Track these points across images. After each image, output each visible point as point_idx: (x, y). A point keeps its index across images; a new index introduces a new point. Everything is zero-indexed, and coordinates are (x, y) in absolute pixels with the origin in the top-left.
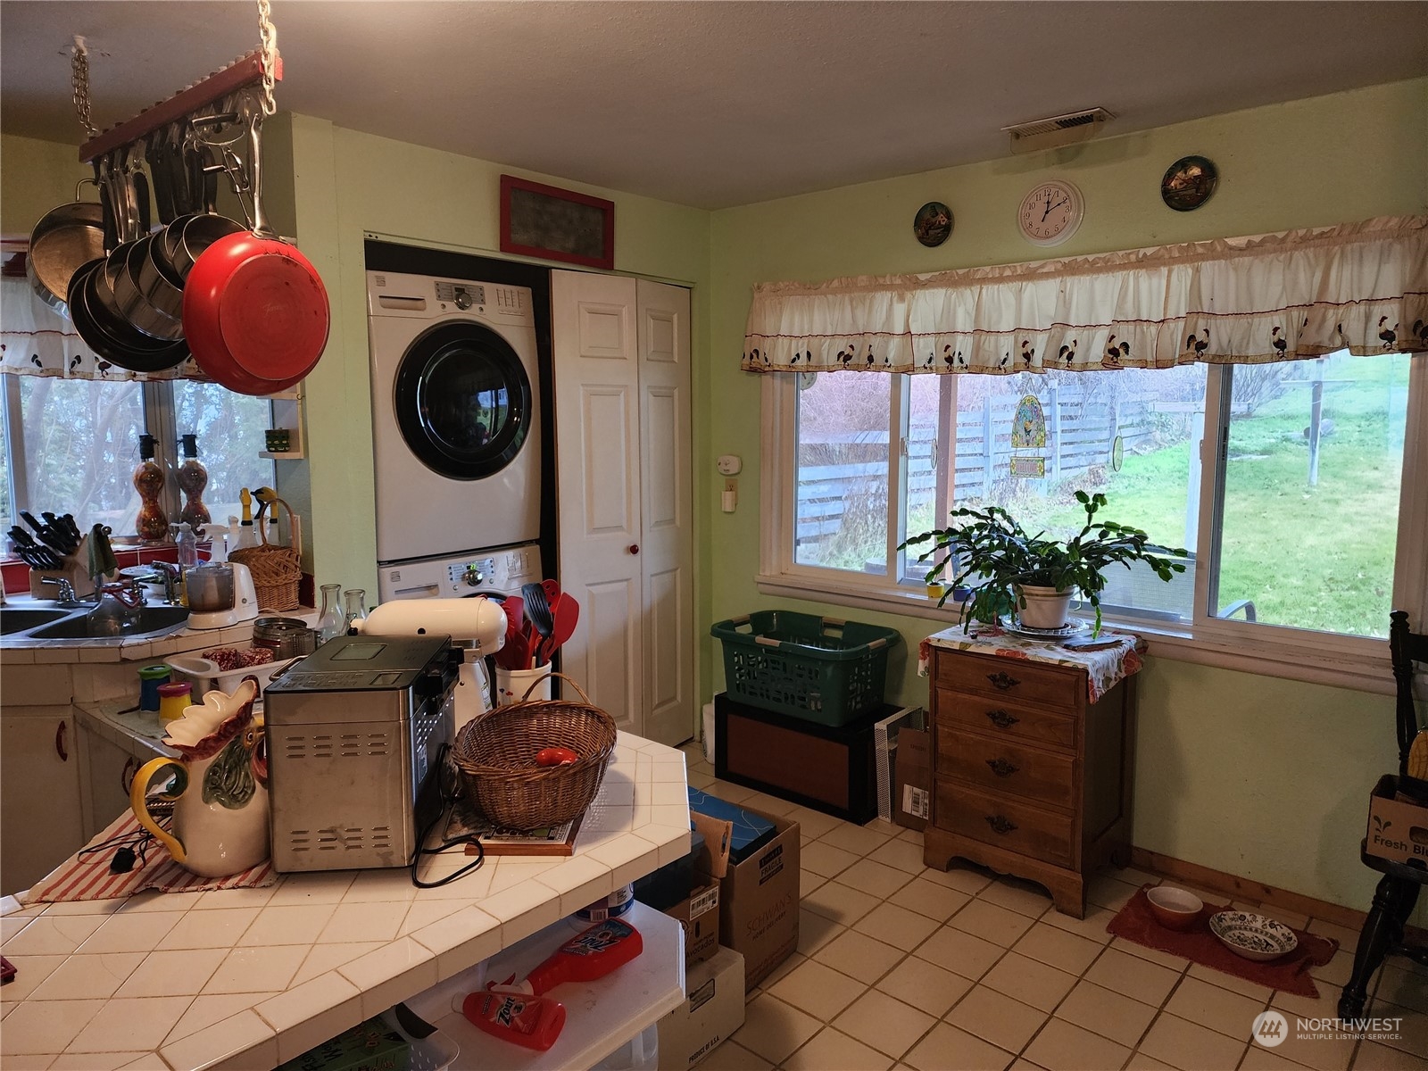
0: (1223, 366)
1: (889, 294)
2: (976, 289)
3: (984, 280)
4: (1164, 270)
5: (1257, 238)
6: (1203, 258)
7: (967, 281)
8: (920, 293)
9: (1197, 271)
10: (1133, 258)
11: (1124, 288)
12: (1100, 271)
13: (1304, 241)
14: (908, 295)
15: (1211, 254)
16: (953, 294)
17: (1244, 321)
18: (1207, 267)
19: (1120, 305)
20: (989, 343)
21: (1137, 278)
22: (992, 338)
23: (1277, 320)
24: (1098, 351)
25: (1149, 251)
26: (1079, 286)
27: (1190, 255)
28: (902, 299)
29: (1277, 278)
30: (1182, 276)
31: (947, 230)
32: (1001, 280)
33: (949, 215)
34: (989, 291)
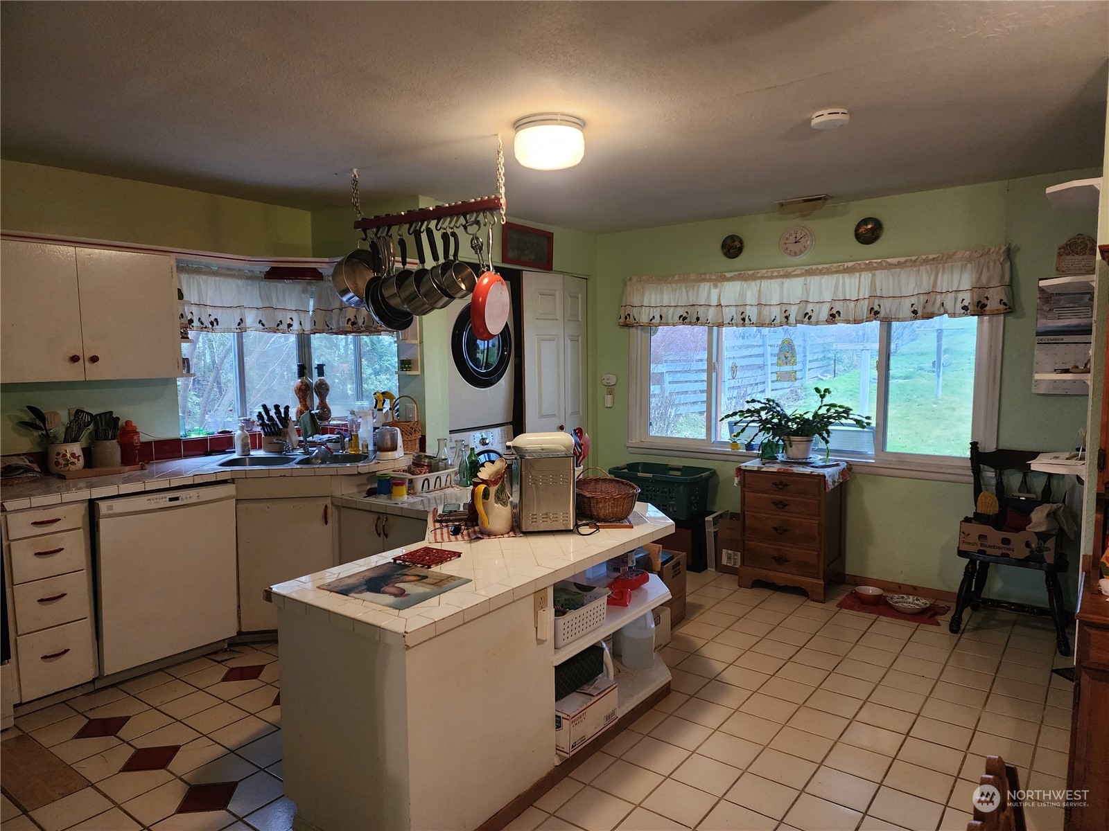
0: (887, 322)
1: (708, 284)
2: (758, 282)
3: (762, 278)
4: (857, 274)
5: (902, 260)
6: (876, 269)
7: (753, 278)
8: (726, 284)
9: (874, 275)
10: (841, 268)
11: (837, 283)
12: (825, 274)
13: (926, 261)
14: (719, 284)
15: (880, 267)
16: (745, 284)
17: (897, 300)
18: (878, 273)
19: (835, 292)
20: (766, 310)
21: (844, 278)
22: (768, 308)
23: (913, 300)
24: (825, 314)
25: (850, 264)
26: (814, 281)
27: (870, 268)
28: (716, 286)
29: (912, 279)
30: (866, 277)
31: (740, 250)
32: (771, 277)
33: (741, 242)
34: (765, 283)
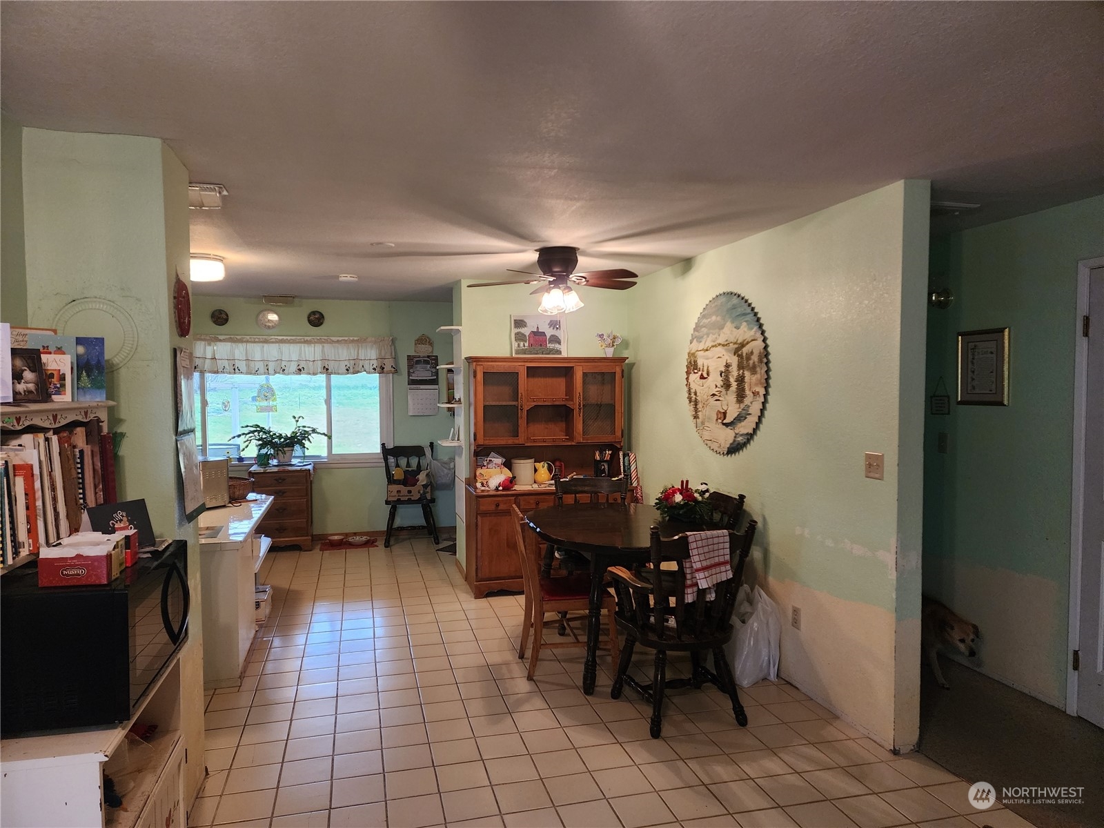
1: (203, 343)
2: (244, 344)
3: (247, 342)
4: (313, 345)
5: (341, 339)
6: (324, 343)
7: (241, 341)
8: (218, 343)
9: (323, 347)
10: (303, 340)
11: (300, 349)
12: (291, 343)
13: (353, 341)
14: (213, 343)
15: (326, 342)
16: (234, 345)
17: (337, 363)
18: (325, 345)
19: (300, 354)
21: (304, 347)
22: (253, 363)
23: (346, 363)
24: (294, 367)
25: (309, 338)
26: (285, 347)
27: (320, 342)
28: (210, 345)
29: (345, 351)
30: (318, 347)
31: (226, 320)
32: (255, 342)
33: (227, 316)
34: (250, 346)
